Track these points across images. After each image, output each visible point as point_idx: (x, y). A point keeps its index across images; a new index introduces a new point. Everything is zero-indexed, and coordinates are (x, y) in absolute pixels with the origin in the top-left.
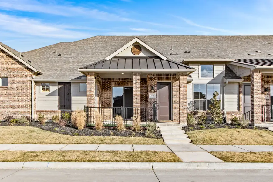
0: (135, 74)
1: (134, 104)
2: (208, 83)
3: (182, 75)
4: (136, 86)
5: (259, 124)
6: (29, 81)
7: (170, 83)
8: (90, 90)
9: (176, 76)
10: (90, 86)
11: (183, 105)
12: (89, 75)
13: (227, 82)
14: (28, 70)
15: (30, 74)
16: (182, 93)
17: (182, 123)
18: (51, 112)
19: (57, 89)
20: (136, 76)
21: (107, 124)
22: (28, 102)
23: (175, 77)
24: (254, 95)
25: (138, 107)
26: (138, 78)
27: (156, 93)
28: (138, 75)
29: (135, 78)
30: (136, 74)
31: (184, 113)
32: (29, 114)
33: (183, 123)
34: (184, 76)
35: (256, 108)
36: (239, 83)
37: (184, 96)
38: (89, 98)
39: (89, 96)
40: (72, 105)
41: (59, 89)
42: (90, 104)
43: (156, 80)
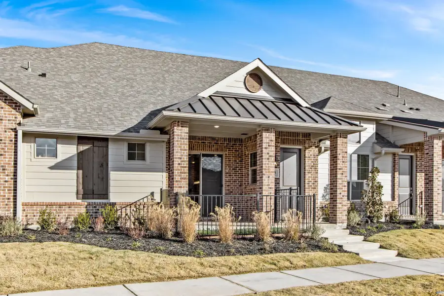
0: (265, 130)
1: (264, 188)
2: (353, 153)
3: (341, 137)
4: (268, 154)
5: (439, 221)
6: (9, 132)
7: (300, 150)
8: (181, 158)
9: (311, 137)
10: (181, 150)
11: (341, 190)
12: (178, 126)
13: (383, 152)
14: (5, 103)
15: (13, 114)
16: (340, 169)
17: (340, 223)
18: (60, 205)
19: (76, 153)
20: (268, 134)
21: (206, 229)
22: (6, 181)
23: (310, 140)
24: (433, 174)
25: (271, 193)
26: (271, 138)
27: (279, 167)
28: (271, 132)
29: (266, 138)
30: (267, 130)
31: (342, 206)
32: (7, 210)
33: (342, 222)
34: (343, 138)
35: (435, 196)
36: (394, 155)
37: (342, 174)
38: (179, 176)
39: (179, 170)
40: (112, 189)
41: (80, 154)
42: (181, 187)
43: (279, 142)
